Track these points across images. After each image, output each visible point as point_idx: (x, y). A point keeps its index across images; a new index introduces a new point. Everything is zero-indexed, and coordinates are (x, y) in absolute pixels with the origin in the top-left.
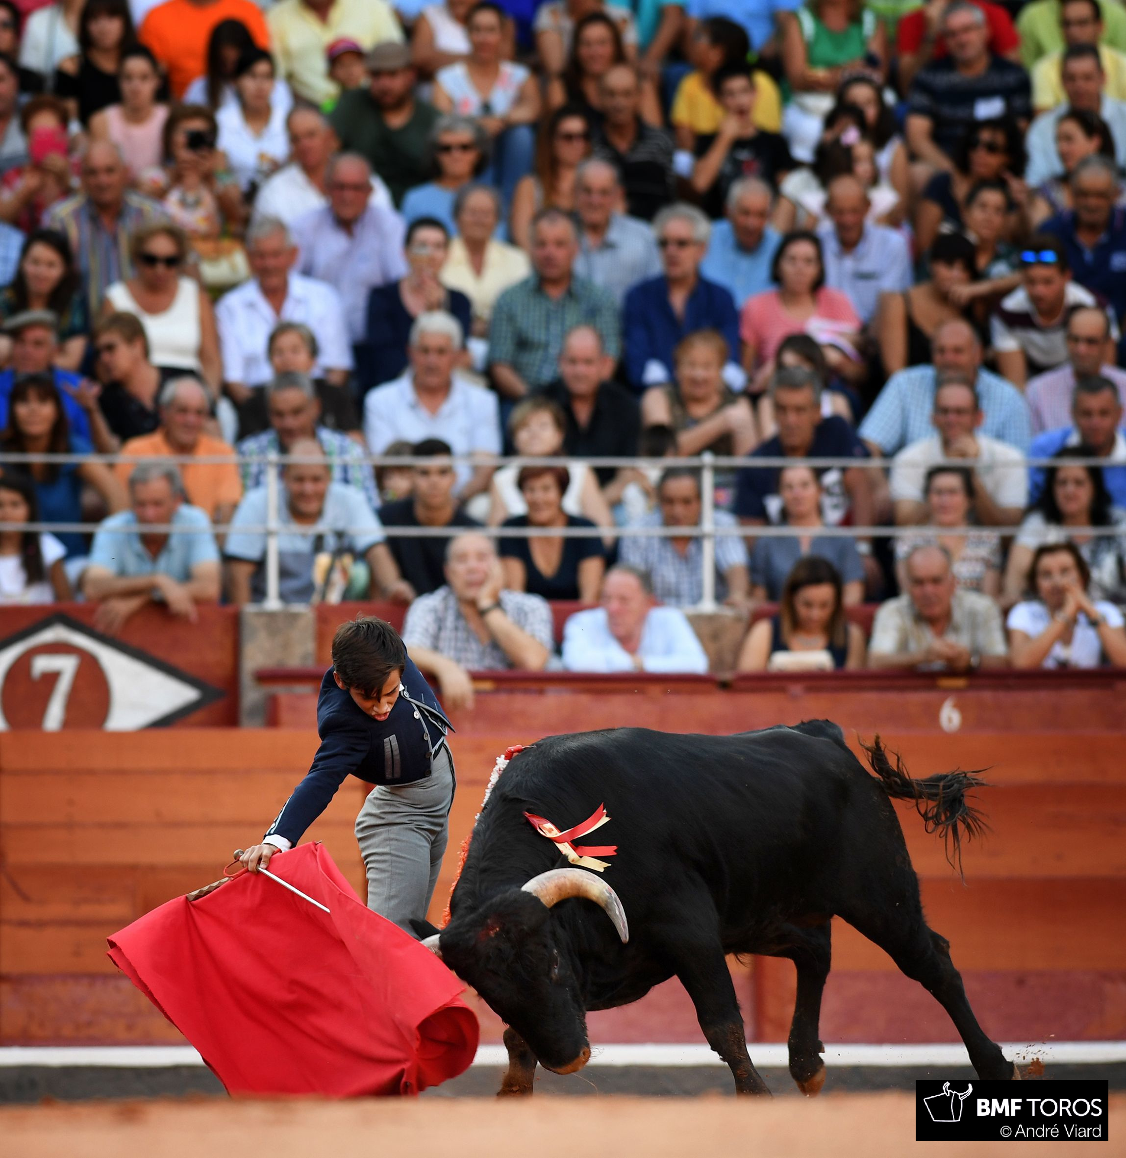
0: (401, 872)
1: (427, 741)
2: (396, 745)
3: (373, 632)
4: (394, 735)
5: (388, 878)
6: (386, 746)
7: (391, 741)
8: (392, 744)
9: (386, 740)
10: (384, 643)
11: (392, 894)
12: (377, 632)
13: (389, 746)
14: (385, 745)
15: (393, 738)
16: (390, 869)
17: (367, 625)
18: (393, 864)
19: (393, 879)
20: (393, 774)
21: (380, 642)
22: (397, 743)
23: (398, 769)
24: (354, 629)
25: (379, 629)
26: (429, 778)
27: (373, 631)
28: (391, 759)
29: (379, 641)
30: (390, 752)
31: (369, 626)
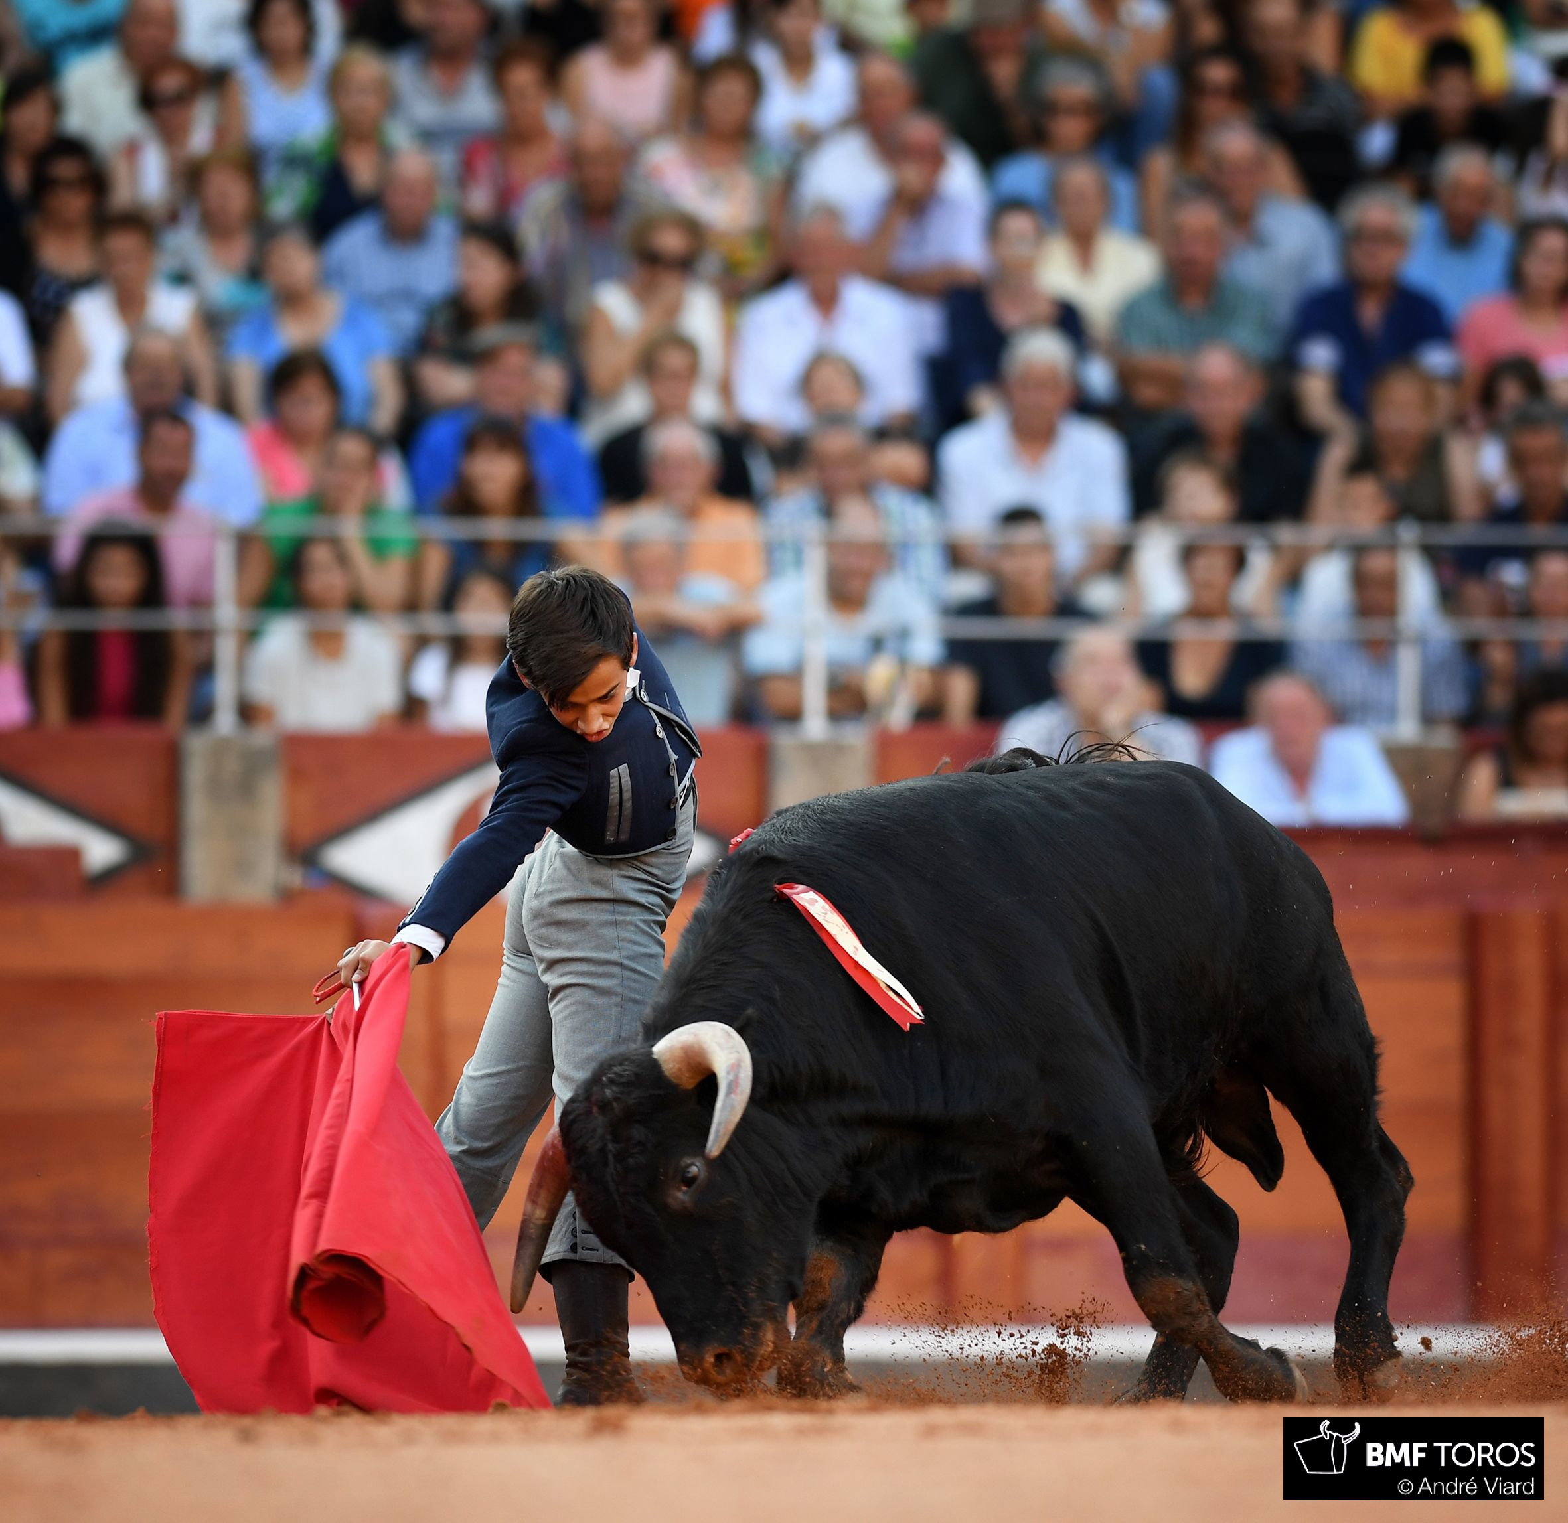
0: (638, 997)
1: (673, 777)
2: (627, 781)
3: (574, 595)
4: (626, 765)
5: (616, 1005)
6: (613, 783)
7: (621, 774)
8: (623, 780)
9: (613, 772)
10: (593, 613)
11: (623, 1035)
12: (580, 595)
13: (617, 784)
14: (611, 781)
15: (623, 767)
16: (619, 990)
17: (565, 582)
18: (626, 983)
19: (625, 1010)
20: (618, 836)
21: (587, 609)
22: (629, 778)
23: (626, 825)
24: (543, 587)
25: (585, 588)
26: (671, 842)
27: (576, 591)
28: (618, 807)
29: (585, 609)
30: (618, 795)
31: (568, 582)
